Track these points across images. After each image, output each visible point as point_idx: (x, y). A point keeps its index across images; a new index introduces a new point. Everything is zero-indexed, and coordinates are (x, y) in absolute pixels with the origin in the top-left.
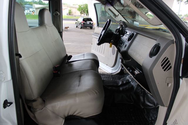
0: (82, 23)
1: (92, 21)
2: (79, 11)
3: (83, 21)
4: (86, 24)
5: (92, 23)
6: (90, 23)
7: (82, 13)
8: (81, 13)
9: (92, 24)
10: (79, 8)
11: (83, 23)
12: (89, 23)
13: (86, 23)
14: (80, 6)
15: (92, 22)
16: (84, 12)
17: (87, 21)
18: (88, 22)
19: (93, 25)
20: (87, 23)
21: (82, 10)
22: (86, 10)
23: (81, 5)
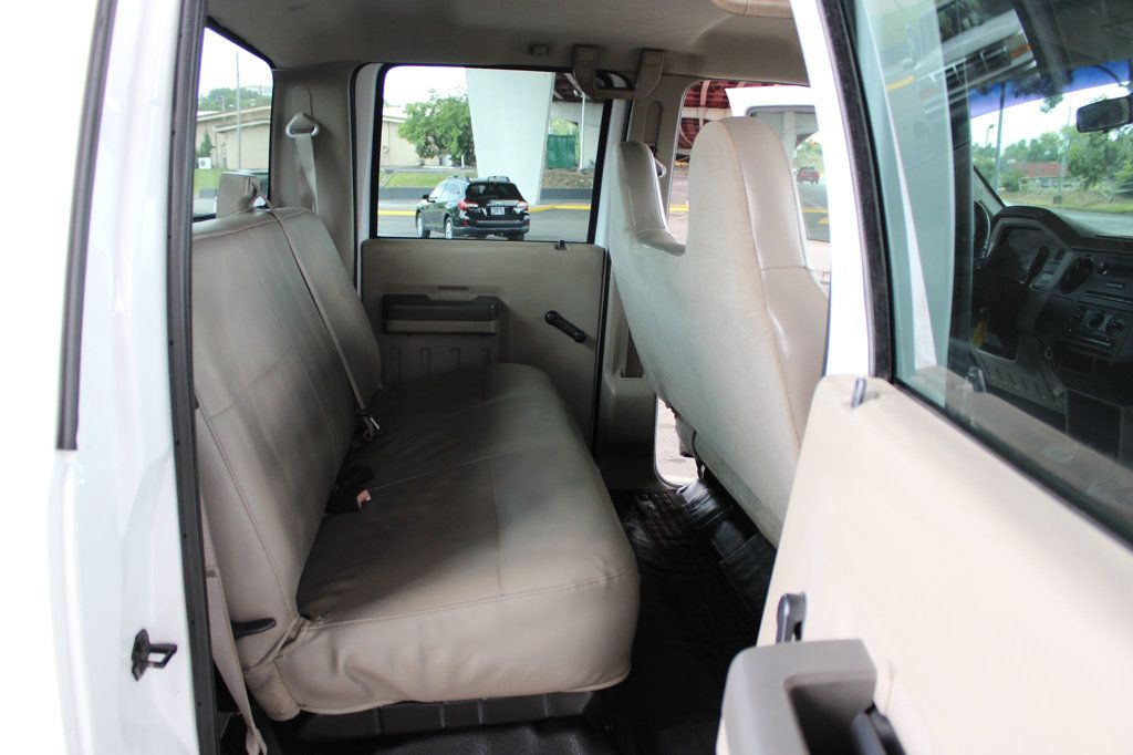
0: (462, 215)
1: (521, 199)
2: (411, 139)
3: (467, 201)
4: (484, 218)
5: (518, 211)
6: (509, 210)
7: (430, 155)
8: (424, 152)
9: (522, 214)
10: (408, 122)
11: (469, 212)
12: (501, 212)
13: (489, 210)
14: (414, 113)
15: (519, 207)
16: (441, 146)
17: (487, 201)
18: (498, 207)
19: (527, 222)
20: (494, 212)
21: (427, 134)
22: (456, 133)
23: (424, 109)
